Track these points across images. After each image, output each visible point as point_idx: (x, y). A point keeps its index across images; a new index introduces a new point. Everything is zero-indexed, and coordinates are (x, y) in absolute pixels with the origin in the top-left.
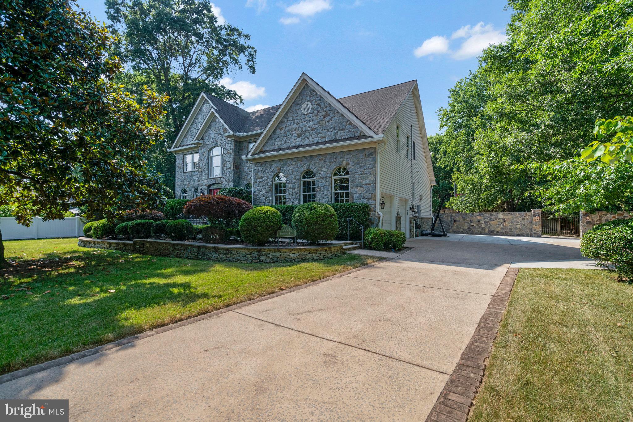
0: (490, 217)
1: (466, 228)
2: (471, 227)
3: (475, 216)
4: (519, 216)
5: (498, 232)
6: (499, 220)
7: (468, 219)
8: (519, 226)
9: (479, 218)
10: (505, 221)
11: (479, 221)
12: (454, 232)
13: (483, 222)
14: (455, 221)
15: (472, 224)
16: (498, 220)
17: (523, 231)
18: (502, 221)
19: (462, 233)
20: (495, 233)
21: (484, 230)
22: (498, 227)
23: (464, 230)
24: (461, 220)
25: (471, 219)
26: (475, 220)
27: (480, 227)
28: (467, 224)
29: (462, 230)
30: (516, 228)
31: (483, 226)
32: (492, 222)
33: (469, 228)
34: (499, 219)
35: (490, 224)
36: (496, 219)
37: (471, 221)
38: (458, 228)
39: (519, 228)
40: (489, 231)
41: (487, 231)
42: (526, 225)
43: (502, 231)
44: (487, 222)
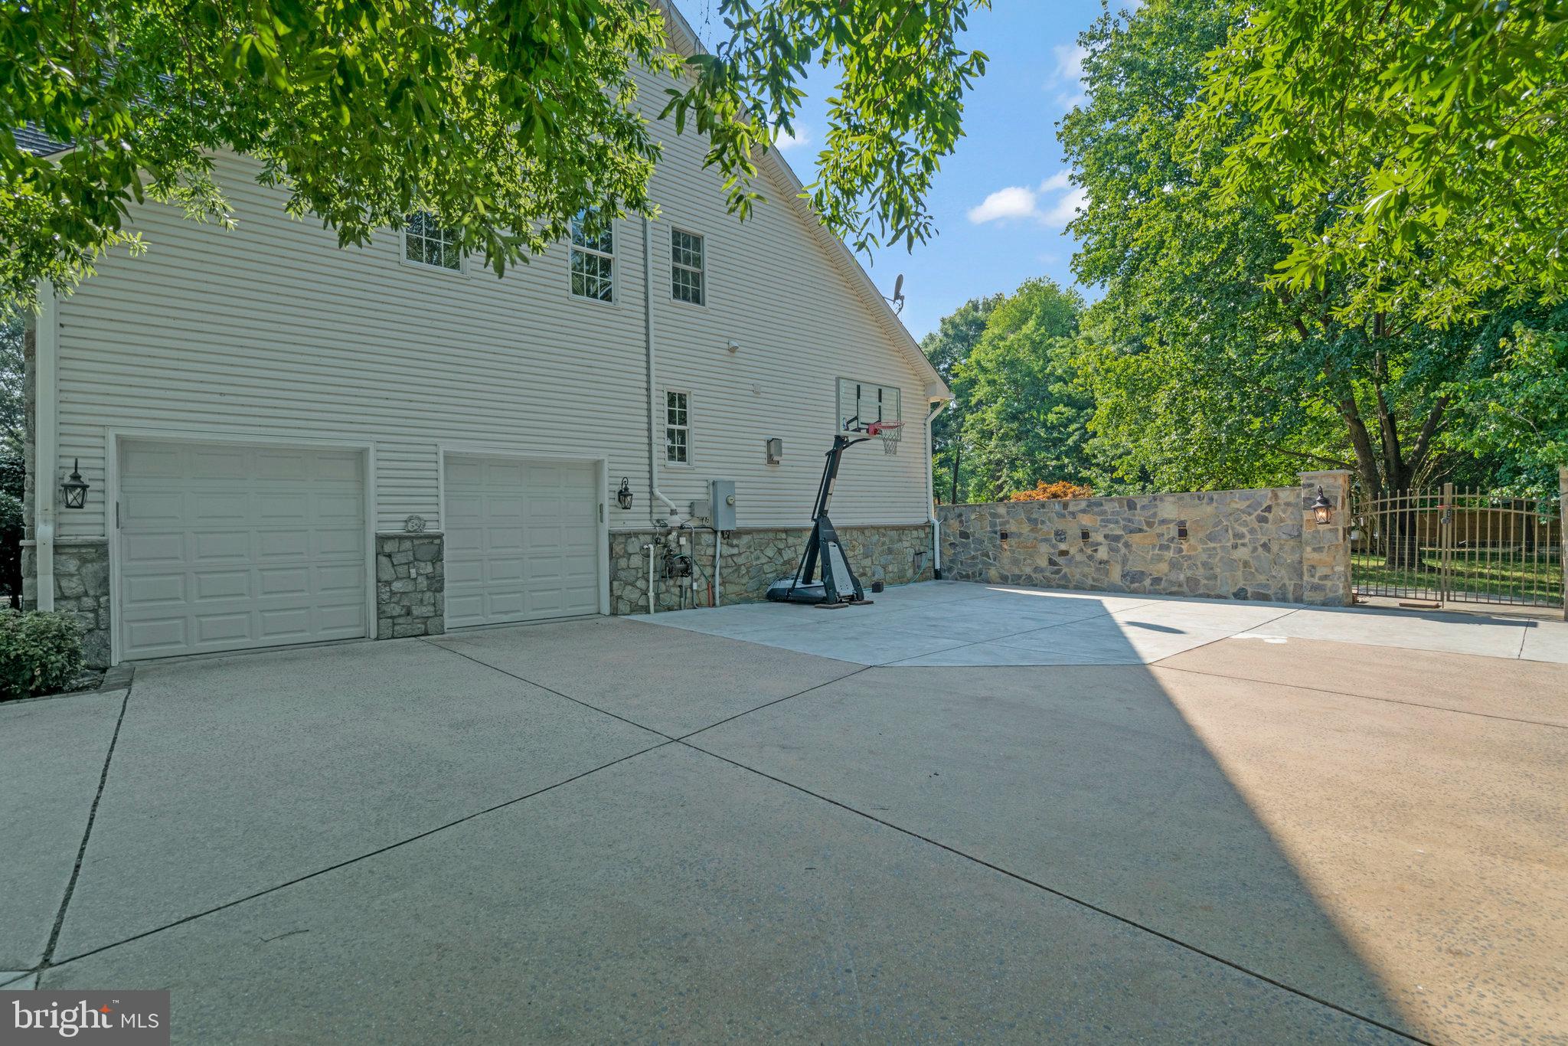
0: (1127, 514)
1: (1043, 563)
2: (1061, 560)
3: (1073, 514)
4: (1242, 505)
5: (1157, 581)
6: (1163, 529)
7: (1048, 528)
8: (1242, 553)
9: (1086, 520)
10: (1183, 533)
11: (1085, 535)
12: (1004, 580)
13: (1100, 538)
14: (1004, 536)
15: (1063, 547)
16: (1158, 529)
17: (1262, 578)
18: (1174, 531)
19: (1031, 583)
20: (1147, 582)
21: (1107, 573)
22: (1160, 559)
23: (1037, 569)
24: (1026, 529)
25: (1060, 525)
26: (1073, 529)
27: (1090, 557)
28: (1044, 549)
29: (1028, 570)
30: (1231, 564)
31: (1103, 553)
32: (1137, 537)
33: (1052, 562)
34: (1163, 522)
35: (1127, 545)
36: (1150, 524)
37: (1060, 535)
38: (1015, 562)
39: (1246, 564)
40: (1124, 576)
41: (1116, 575)
42: (1275, 548)
43: (1173, 576)
44: (1117, 538)
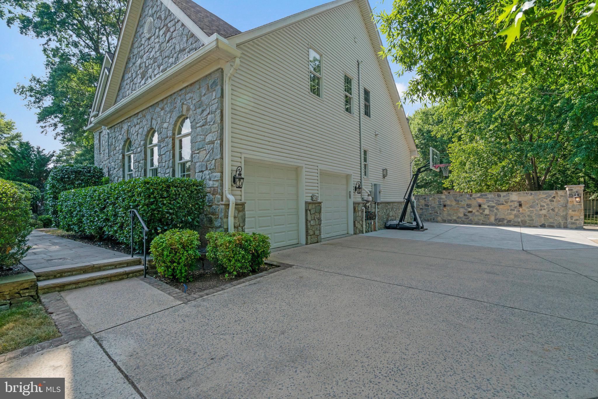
0: (497, 198)
1: (461, 215)
2: (469, 214)
3: (475, 198)
4: (544, 196)
5: (509, 221)
6: (512, 204)
7: (464, 203)
8: (544, 212)
9: (480, 201)
10: (520, 205)
11: (480, 206)
12: (444, 221)
13: (486, 207)
14: (445, 206)
15: (470, 210)
16: (509, 204)
17: (551, 220)
18: (517, 204)
19: (455, 222)
20: (505, 222)
21: (489, 219)
22: (511, 214)
23: (458, 218)
24: (454, 203)
25: (469, 202)
26: (474, 203)
27: (482, 213)
28: (462, 210)
29: (455, 218)
30: (539, 216)
31: (487, 212)
32: (501, 207)
33: (465, 215)
34: (512, 201)
35: (497, 209)
36: (506, 202)
37: (469, 206)
38: (449, 215)
39: (545, 216)
40: (496, 220)
41: (492, 219)
42: (556, 210)
43: (516, 220)
44: (493, 207)
